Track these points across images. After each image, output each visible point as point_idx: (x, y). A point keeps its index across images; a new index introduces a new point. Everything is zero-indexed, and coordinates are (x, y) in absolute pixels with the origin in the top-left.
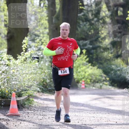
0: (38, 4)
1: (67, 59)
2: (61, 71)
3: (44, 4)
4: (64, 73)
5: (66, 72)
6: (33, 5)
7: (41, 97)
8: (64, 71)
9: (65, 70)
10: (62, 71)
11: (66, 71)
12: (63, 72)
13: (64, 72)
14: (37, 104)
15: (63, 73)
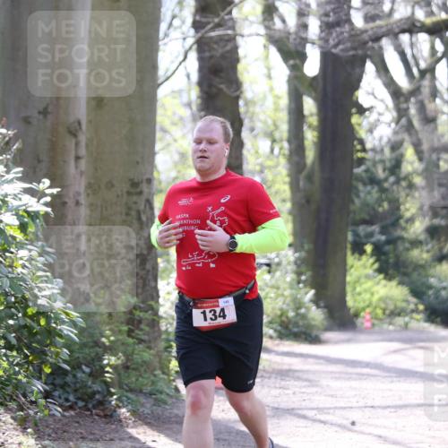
0: (268, 150)
1: (213, 262)
2: (204, 313)
3: (281, 149)
4: (216, 318)
5: (224, 317)
6: (257, 152)
7: (276, 349)
8: (215, 312)
9: (218, 310)
10: (207, 311)
11: (223, 310)
12: (209, 315)
13: (214, 315)
14: (268, 363)
15: (211, 319)
